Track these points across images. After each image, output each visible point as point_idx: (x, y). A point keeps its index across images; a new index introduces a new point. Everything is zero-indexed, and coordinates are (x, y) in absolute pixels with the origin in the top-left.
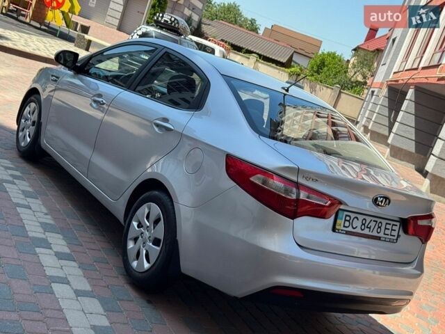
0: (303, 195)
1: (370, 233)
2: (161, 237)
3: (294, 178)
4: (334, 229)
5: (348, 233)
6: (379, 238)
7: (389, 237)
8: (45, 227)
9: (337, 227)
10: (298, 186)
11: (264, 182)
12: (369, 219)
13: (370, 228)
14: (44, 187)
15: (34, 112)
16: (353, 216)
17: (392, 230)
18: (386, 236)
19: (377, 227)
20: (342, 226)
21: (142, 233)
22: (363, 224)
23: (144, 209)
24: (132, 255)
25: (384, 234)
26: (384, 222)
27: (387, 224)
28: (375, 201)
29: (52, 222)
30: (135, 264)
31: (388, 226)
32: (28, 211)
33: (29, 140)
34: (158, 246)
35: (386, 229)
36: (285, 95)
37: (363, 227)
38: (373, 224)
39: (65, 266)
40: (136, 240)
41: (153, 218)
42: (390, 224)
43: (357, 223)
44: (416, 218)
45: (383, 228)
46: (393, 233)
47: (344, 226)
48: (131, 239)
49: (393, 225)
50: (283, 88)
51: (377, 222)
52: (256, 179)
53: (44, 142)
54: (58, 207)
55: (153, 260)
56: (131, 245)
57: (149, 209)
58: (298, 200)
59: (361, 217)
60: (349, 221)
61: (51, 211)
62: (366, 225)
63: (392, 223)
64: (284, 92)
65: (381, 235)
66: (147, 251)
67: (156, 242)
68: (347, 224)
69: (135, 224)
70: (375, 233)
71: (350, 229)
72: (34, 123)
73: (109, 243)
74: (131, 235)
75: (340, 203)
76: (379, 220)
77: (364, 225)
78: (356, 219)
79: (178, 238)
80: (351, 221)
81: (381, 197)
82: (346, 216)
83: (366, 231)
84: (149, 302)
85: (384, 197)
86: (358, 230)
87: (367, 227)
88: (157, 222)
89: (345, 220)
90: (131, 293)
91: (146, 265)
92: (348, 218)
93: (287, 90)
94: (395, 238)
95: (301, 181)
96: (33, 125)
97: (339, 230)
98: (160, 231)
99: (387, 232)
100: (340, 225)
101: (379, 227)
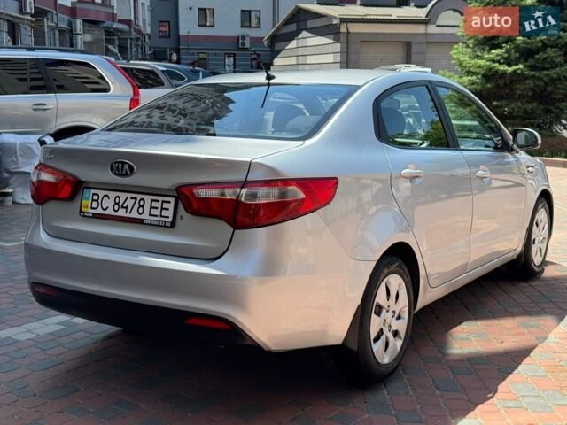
1: (128, 215)
6: (139, 222)
7: (159, 219)
9: (83, 210)
12: (123, 196)
13: (126, 208)
16: (101, 193)
17: (162, 209)
18: (153, 218)
19: (137, 205)
22: (116, 204)
25: (150, 215)
26: (148, 198)
27: (152, 201)
31: (154, 204)
35: (151, 207)
37: (116, 207)
38: (130, 203)
42: (159, 201)
43: (108, 203)
45: (147, 207)
46: (164, 213)
47: (92, 208)
49: (163, 202)
51: (136, 199)
59: (112, 195)
60: (97, 201)
62: (120, 204)
63: (161, 199)
65: (145, 216)
68: (95, 205)
70: (134, 215)
71: (99, 211)
76: (139, 197)
77: (118, 204)
78: (106, 198)
80: (100, 201)
82: (93, 194)
83: (122, 213)
86: (110, 212)
87: (122, 207)
89: (93, 200)
92: (95, 198)
94: (170, 220)
97: (85, 213)
99: (153, 212)
100: (87, 207)
101: (140, 206)
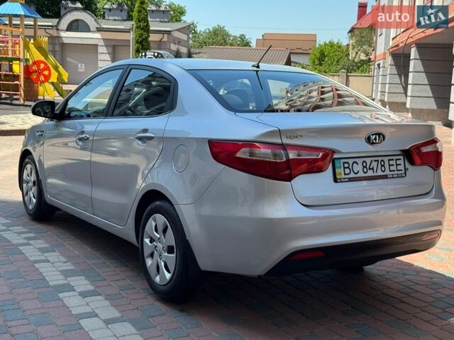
0: (292, 155)
1: (375, 174)
2: (173, 243)
3: (278, 141)
4: (336, 180)
5: (351, 180)
6: (385, 177)
7: (396, 172)
8: (66, 274)
9: (338, 177)
10: (284, 147)
11: (252, 154)
12: (368, 161)
13: (373, 169)
14: (60, 240)
15: (31, 172)
16: (351, 161)
17: (397, 165)
18: (393, 173)
19: (380, 166)
20: (343, 174)
21: (156, 247)
22: (364, 167)
23: (151, 223)
24: (152, 271)
25: (390, 171)
26: (386, 159)
27: (389, 160)
28: (368, 140)
29: (72, 268)
30: (158, 279)
31: (391, 163)
32: (47, 264)
33: (34, 200)
34: (173, 253)
35: (390, 165)
36: (257, 71)
37: (365, 170)
38: (374, 164)
39: (91, 302)
40: (152, 255)
41: (160, 229)
42: (393, 160)
43: (358, 168)
44: (418, 147)
45: (387, 166)
46: (399, 168)
47: (345, 174)
48: (148, 257)
49: (396, 160)
50: (254, 66)
51: (378, 161)
52: (242, 154)
53: (49, 198)
54: (76, 252)
55: (172, 268)
56: (149, 262)
57: (155, 220)
58: (288, 161)
59: (360, 161)
60: (348, 168)
61: (70, 259)
62: (368, 167)
63: (395, 158)
64: (255, 69)
65: (387, 172)
66: (165, 262)
67: (170, 250)
68: (347, 171)
69: (147, 241)
70: (380, 173)
71: (352, 175)
72: (34, 182)
73: (133, 270)
74: (147, 252)
75: (334, 152)
76: (380, 159)
77: (366, 167)
78: (355, 164)
79: (188, 238)
80: (351, 167)
81: (373, 135)
82: (344, 163)
83: (370, 173)
84: (182, 311)
85: (376, 134)
86: (361, 174)
87: (370, 169)
88: (165, 231)
89: (344, 168)
90: (162, 307)
91: (168, 276)
92: (346, 165)
93: (258, 67)
94: (403, 172)
95: (286, 141)
96: (34, 185)
97: (340, 179)
98: (170, 239)
99: (392, 168)
100: (341, 174)
101: (382, 166)
